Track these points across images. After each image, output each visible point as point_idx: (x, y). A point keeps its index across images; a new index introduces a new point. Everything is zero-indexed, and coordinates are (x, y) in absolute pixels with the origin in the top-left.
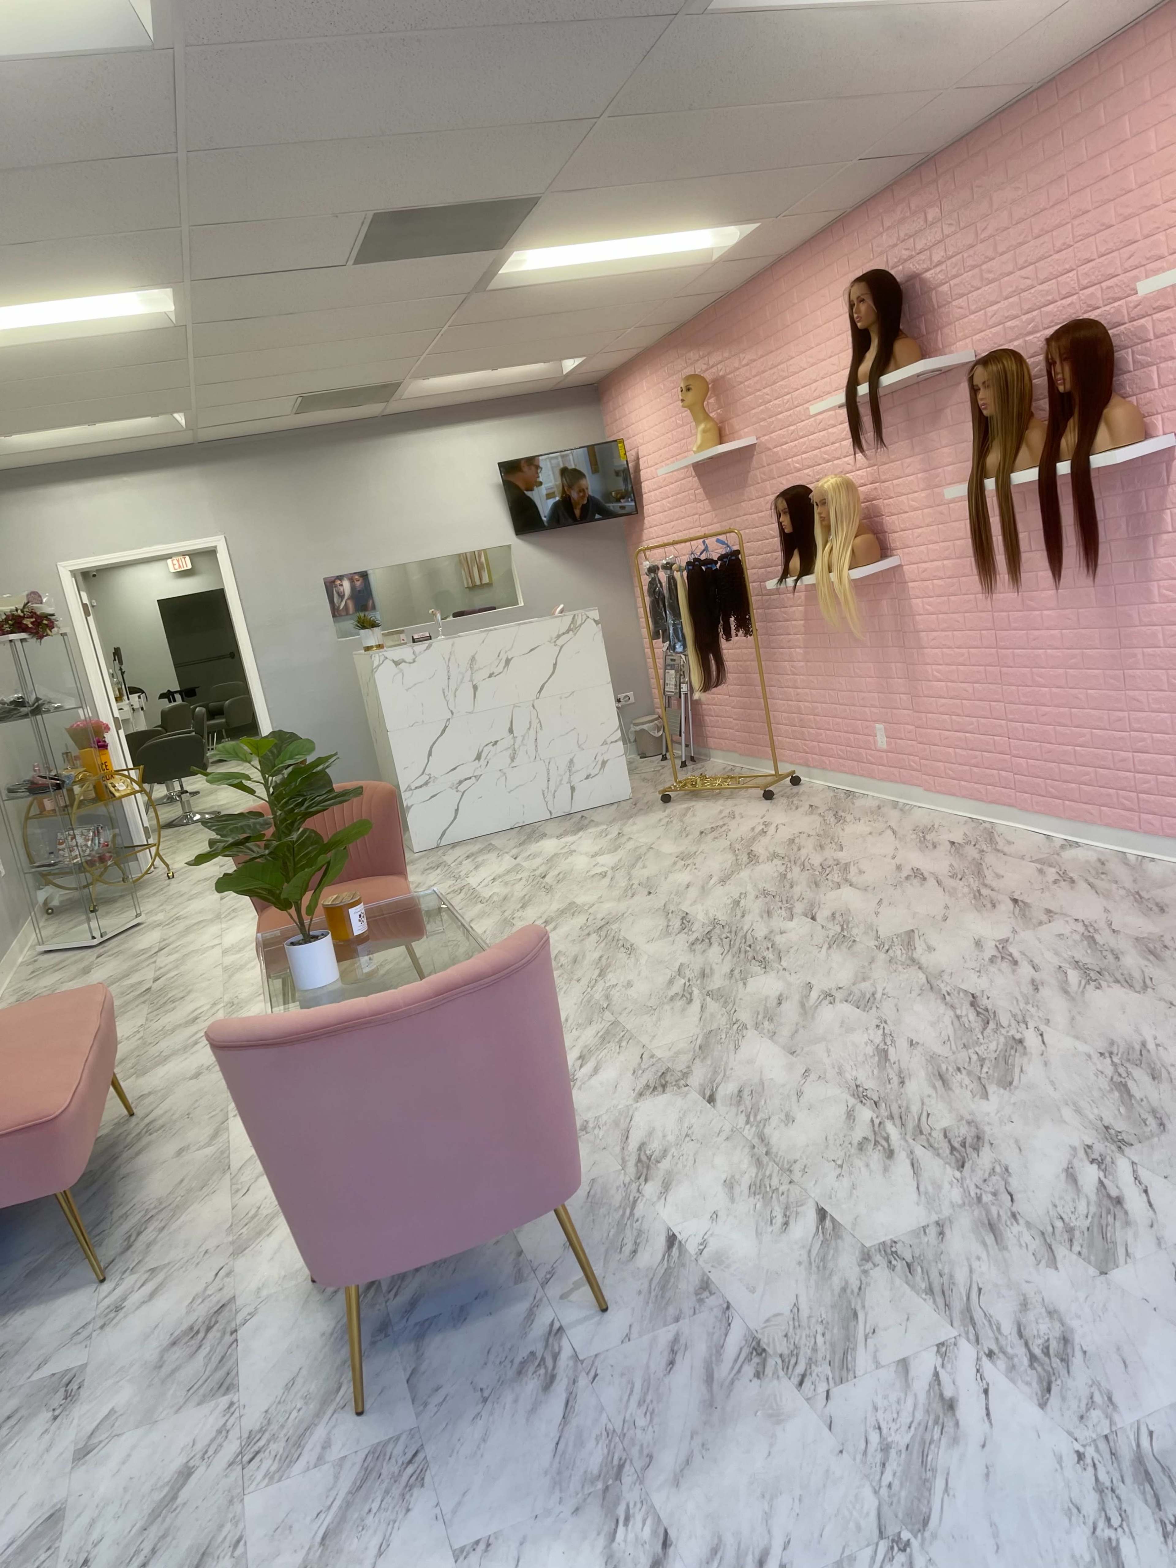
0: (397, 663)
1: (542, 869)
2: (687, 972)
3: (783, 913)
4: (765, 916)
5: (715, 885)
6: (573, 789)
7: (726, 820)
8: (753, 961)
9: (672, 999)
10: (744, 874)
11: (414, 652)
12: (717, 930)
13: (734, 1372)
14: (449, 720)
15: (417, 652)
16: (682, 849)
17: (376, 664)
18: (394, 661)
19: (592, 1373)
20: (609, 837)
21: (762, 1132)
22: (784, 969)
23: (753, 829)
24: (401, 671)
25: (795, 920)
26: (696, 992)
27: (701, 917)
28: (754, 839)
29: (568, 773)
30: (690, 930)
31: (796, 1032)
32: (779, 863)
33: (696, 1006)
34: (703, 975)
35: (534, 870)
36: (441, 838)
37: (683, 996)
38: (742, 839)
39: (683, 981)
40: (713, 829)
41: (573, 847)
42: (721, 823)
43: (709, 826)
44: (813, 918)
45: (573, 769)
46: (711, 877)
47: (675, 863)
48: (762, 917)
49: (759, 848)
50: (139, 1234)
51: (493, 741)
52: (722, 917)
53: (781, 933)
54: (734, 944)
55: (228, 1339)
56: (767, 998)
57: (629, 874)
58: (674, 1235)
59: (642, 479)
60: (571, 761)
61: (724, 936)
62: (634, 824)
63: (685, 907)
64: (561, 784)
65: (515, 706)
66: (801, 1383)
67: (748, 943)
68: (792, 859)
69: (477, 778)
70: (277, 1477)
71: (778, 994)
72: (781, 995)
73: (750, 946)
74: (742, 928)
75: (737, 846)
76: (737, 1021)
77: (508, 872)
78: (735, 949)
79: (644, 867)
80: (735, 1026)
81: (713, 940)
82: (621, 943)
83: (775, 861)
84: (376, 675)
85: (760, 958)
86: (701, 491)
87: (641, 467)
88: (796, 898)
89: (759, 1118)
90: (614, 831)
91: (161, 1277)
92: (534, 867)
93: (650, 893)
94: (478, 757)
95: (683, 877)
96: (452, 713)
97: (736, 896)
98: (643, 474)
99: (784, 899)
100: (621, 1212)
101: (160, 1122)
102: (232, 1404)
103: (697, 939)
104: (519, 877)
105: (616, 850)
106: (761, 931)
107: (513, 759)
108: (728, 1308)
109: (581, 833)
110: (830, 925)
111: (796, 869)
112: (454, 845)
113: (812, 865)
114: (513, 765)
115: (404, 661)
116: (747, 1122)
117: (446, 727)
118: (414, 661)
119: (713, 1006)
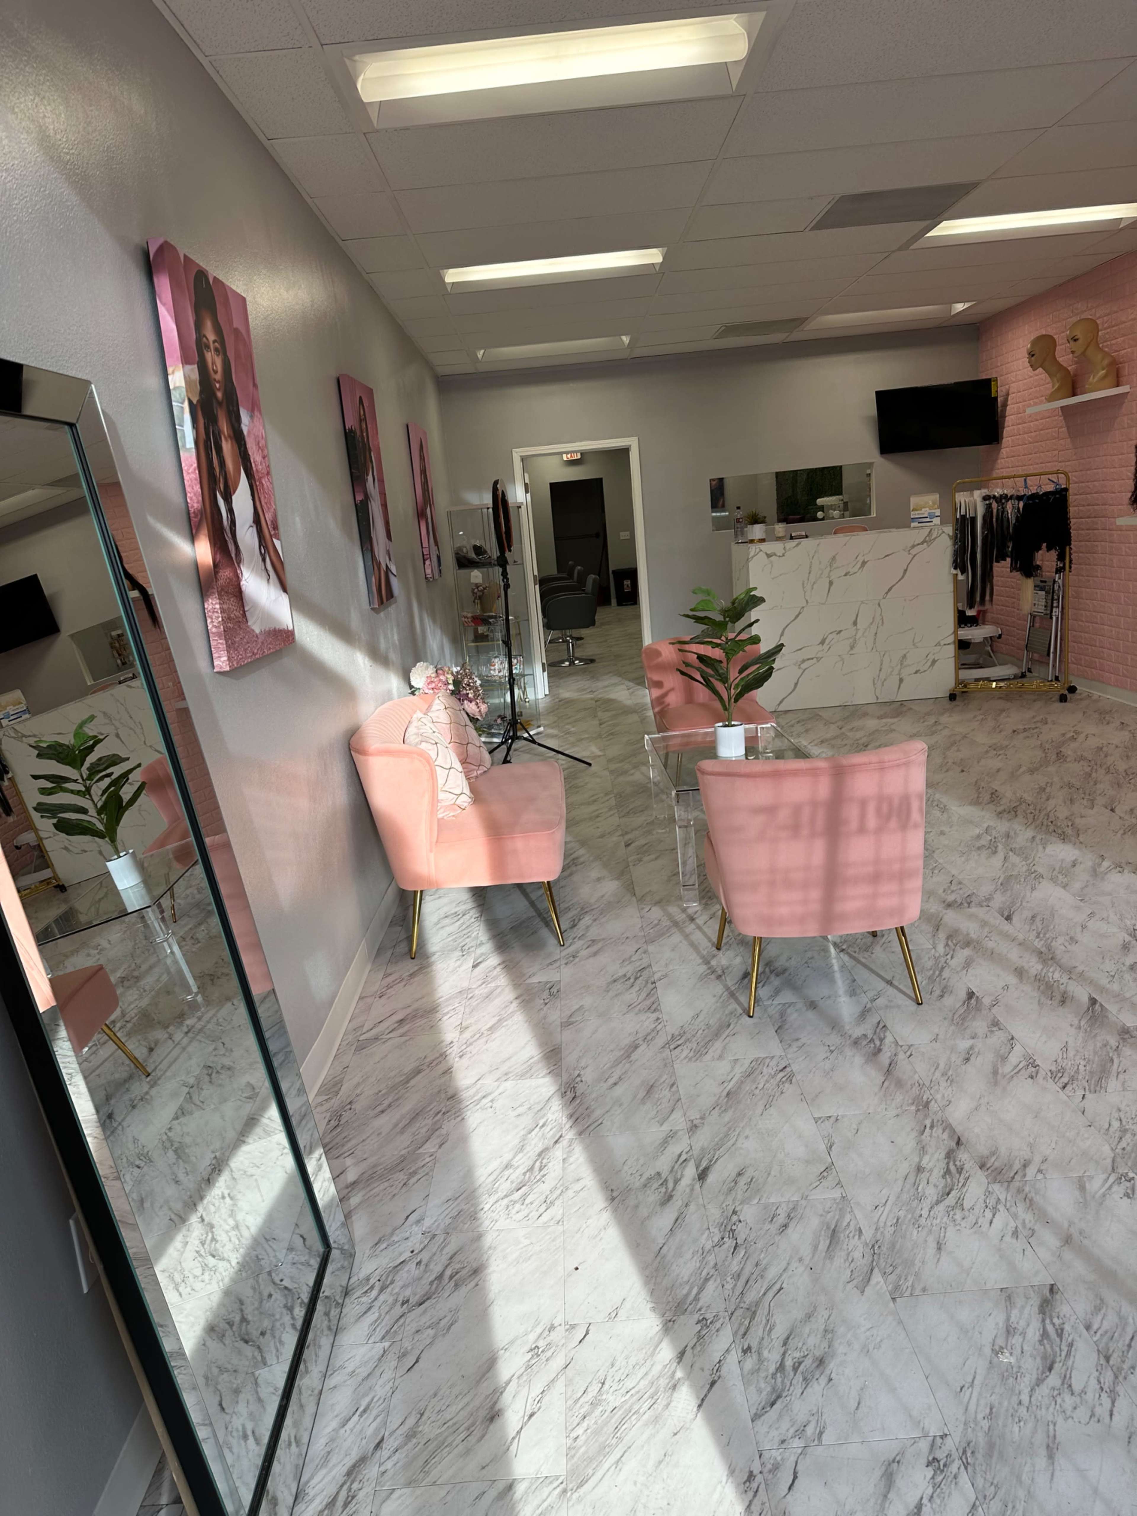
0: (769, 556)
1: (864, 740)
2: (994, 833)
3: (1085, 802)
4: (1068, 802)
5: (1024, 773)
6: (901, 680)
7: (1039, 725)
8: (1054, 834)
9: (979, 848)
10: (1052, 769)
11: (784, 548)
12: (1024, 806)
13: (1015, 1071)
14: (803, 607)
15: (787, 548)
16: (994, 741)
17: (752, 554)
18: (767, 554)
19: (908, 1053)
20: (926, 723)
21: (1050, 945)
22: (1081, 843)
23: (1064, 735)
24: (771, 562)
25: (1095, 809)
26: (1000, 847)
27: (1009, 794)
28: (1064, 742)
29: (899, 666)
30: (999, 803)
31: (1086, 886)
32: (1085, 764)
33: (1001, 855)
34: (1008, 836)
35: (857, 740)
36: (779, 705)
37: (989, 848)
38: (1053, 741)
39: (990, 838)
40: (1025, 730)
41: (893, 727)
42: (1033, 726)
43: (1021, 727)
44: (1112, 810)
45: (905, 663)
46: (1020, 766)
47: (987, 752)
48: (1065, 803)
49: (1068, 750)
50: (580, 920)
51: (838, 629)
52: (1028, 798)
53: (1082, 817)
54: (1038, 819)
55: (650, 986)
56: (1062, 861)
57: (944, 754)
58: (973, 992)
59: (1007, 413)
60: (904, 657)
61: (1029, 811)
62: (950, 716)
63: (995, 785)
64: (891, 674)
65: (862, 602)
66: (1064, 1087)
67: (1050, 820)
68: (1099, 763)
69: (819, 659)
70: (694, 1059)
71: (1073, 859)
72: (1076, 860)
73: (1052, 822)
74: (1046, 808)
75: (1047, 746)
76: (1035, 871)
77: (835, 738)
78: (1038, 822)
79: (958, 750)
80: (1033, 875)
81: (1018, 813)
82: (935, 803)
83: (1082, 763)
84: (751, 564)
85: (1060, 832)
86: (1065, 429)
87: (1009, 402)
88: (1098, 792)
89: (1047, 936)
90: (931, 720)
91: (600, 945)
92: (858, 737)
93: (963, 771)
94: (822, 642)
95: (994, 763)
96: (807, 602)
97: (1043, 785)
98: (1009, 409)
99: (1087, 792)
100: (931, 972)
101: (582, 860)
102: (658, 1019)
103: (1004, 810)
104: (843, 743)
105: (932, 735)
106: (1063, 813)
107: (852, 647)
108: (1012, 1039)
109: (899, 718)
110: (1127, 817)
111: (1102, 772)
112: (786, 712)
113: (1117, 771)
114: (852, 652)
115: (775, 554)
116: (1038, 937)
117: (800, 613)
118: (783, 555)
119: (1014, 859)
